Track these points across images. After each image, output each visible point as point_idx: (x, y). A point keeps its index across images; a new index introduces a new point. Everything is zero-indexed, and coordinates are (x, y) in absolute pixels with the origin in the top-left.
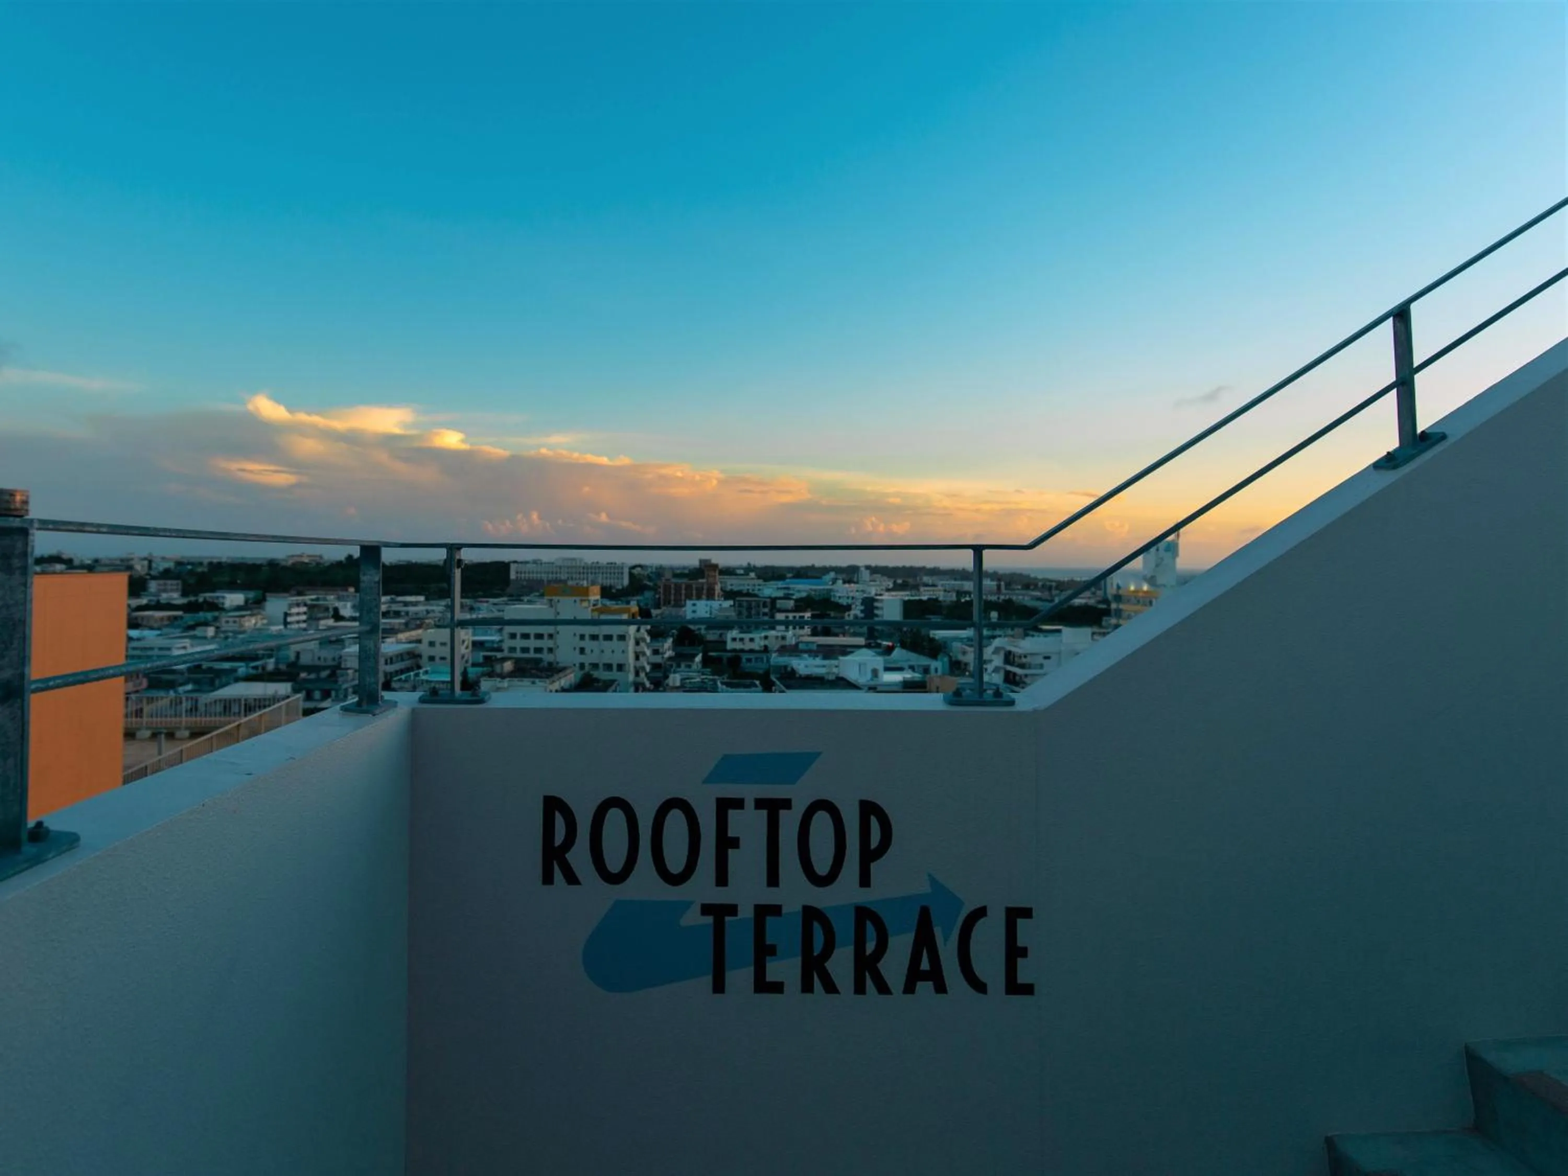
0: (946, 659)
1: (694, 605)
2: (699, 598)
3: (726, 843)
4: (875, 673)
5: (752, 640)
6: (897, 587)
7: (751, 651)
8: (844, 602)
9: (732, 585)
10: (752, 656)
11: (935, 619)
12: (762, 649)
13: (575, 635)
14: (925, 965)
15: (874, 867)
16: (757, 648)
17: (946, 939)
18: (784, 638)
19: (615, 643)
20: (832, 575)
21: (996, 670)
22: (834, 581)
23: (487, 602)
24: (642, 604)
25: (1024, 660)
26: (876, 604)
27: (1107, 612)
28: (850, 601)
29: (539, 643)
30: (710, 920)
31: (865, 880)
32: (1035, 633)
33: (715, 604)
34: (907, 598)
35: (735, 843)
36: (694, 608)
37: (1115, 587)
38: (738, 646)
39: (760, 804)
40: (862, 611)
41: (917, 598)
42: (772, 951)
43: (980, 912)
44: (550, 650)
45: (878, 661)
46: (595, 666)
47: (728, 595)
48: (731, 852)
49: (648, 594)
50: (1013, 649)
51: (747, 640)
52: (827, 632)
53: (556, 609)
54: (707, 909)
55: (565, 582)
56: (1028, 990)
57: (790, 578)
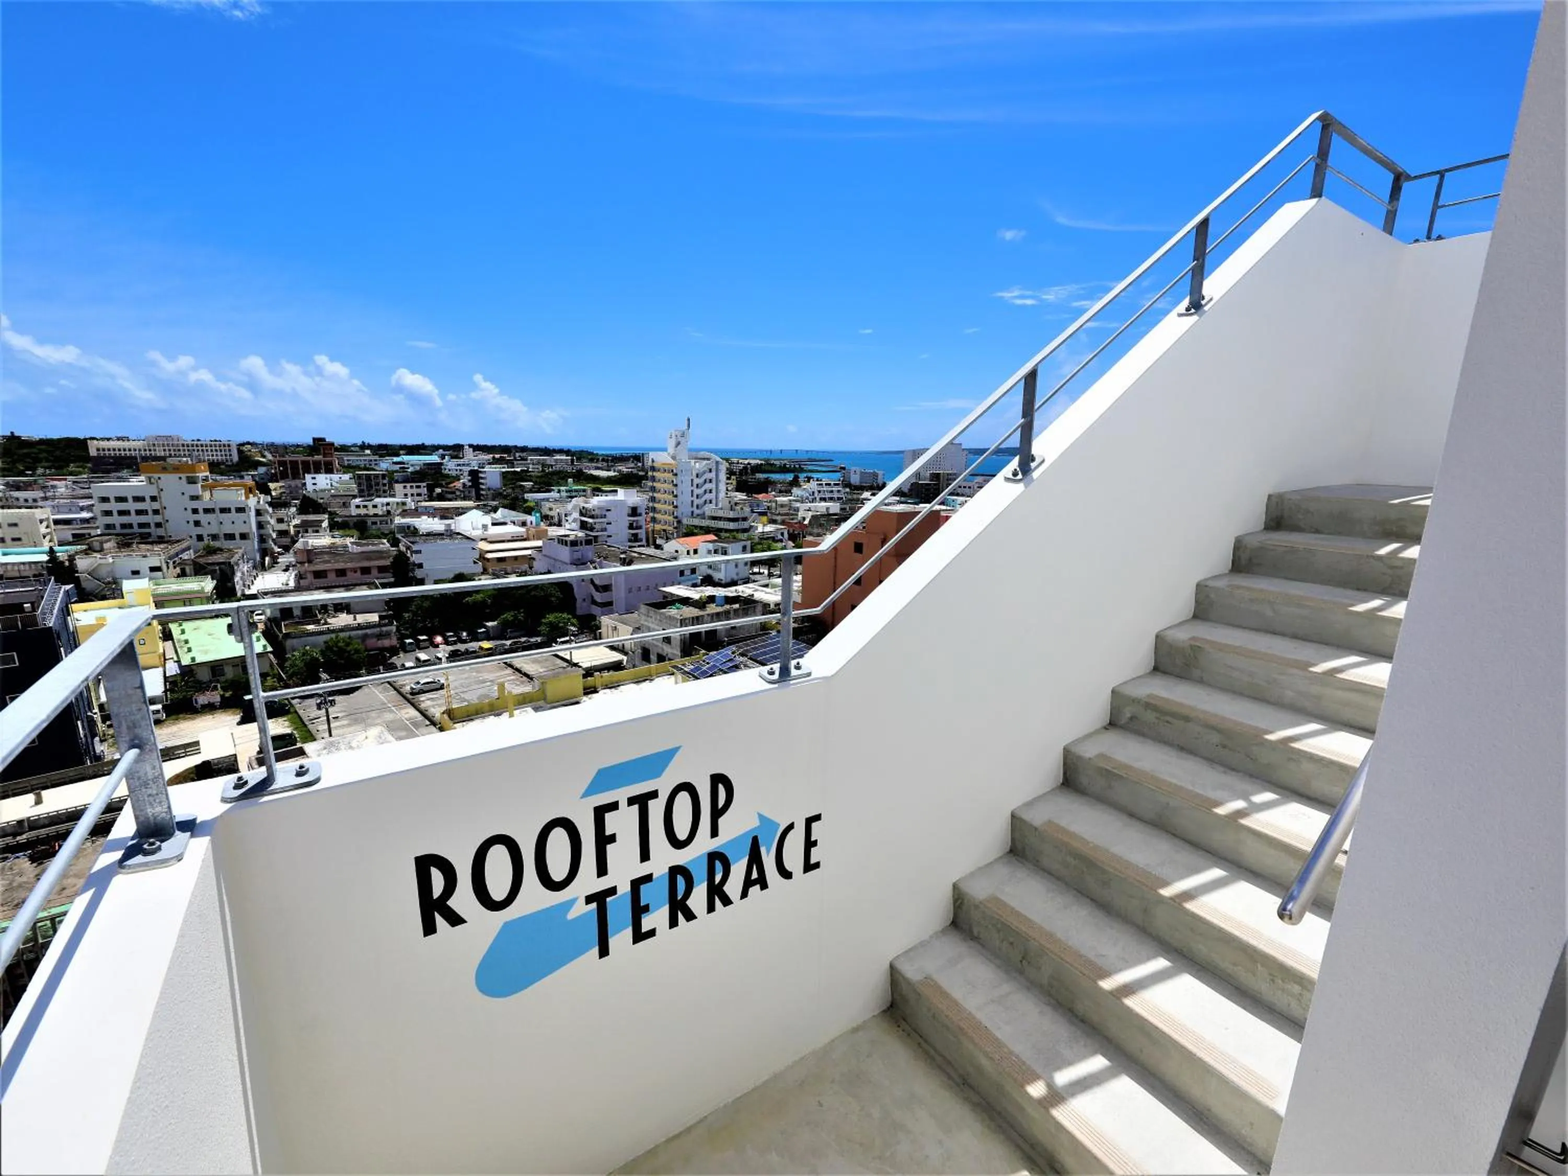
0: (538, 515)
1: (314, 478)
2: (317, 471)
3: (603, 840)
4: (485, 527)
5: (375, 506)
6: (495, 461)
7: (376, 515)
8: (454, 473)
9: (348, 460)
10: (374, 519)
11: (528, 484)
12: (385, 513)
13: (186, 509)
14: (755, 875)
15: (722, 821)
16: (380, 513)
17: (768, 851)
18: (404, 504)
19: (233, 515)
20: (441, 451)
21: (575, 520)
22: (443, 457)
23: (65, 479)
24: (257, 479)
25: (593, 513)
26: (481, 475)
27: (645, 477)
28: (458, 473)
29: (143, 519)
30: (594, 905)
31: (714, 833)
32: (600, 494)
33: (335, 477)
34: (504, 470)
35: (612, 839)
36: (314, 481)
37: (650, 460)
38: (362, 511)
39: (631, 801)
40: (469, 481)
41: (512, 470)
42: (646, 909)
43: (791, 827)
44: (158, 525)
45: (487, 519)
46: (214, 537)
47: (347, 468)
48: (609, 847)
49: (262, 470)
50: (586, 506)
51: (370, 507)
52: (441, 498)
53: (158, 487)
54: (589, 899)
55: (163, 459)
56: (817, 865)
57: (404, 455)
